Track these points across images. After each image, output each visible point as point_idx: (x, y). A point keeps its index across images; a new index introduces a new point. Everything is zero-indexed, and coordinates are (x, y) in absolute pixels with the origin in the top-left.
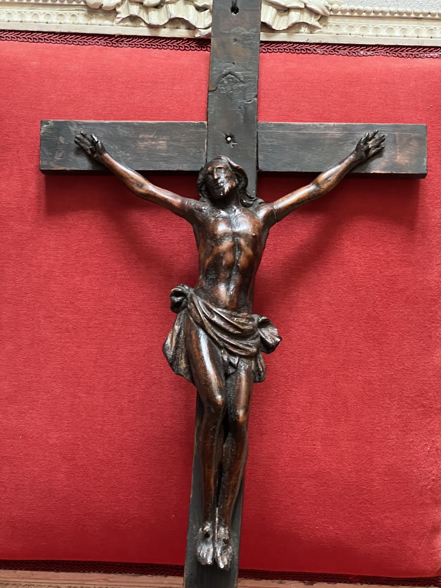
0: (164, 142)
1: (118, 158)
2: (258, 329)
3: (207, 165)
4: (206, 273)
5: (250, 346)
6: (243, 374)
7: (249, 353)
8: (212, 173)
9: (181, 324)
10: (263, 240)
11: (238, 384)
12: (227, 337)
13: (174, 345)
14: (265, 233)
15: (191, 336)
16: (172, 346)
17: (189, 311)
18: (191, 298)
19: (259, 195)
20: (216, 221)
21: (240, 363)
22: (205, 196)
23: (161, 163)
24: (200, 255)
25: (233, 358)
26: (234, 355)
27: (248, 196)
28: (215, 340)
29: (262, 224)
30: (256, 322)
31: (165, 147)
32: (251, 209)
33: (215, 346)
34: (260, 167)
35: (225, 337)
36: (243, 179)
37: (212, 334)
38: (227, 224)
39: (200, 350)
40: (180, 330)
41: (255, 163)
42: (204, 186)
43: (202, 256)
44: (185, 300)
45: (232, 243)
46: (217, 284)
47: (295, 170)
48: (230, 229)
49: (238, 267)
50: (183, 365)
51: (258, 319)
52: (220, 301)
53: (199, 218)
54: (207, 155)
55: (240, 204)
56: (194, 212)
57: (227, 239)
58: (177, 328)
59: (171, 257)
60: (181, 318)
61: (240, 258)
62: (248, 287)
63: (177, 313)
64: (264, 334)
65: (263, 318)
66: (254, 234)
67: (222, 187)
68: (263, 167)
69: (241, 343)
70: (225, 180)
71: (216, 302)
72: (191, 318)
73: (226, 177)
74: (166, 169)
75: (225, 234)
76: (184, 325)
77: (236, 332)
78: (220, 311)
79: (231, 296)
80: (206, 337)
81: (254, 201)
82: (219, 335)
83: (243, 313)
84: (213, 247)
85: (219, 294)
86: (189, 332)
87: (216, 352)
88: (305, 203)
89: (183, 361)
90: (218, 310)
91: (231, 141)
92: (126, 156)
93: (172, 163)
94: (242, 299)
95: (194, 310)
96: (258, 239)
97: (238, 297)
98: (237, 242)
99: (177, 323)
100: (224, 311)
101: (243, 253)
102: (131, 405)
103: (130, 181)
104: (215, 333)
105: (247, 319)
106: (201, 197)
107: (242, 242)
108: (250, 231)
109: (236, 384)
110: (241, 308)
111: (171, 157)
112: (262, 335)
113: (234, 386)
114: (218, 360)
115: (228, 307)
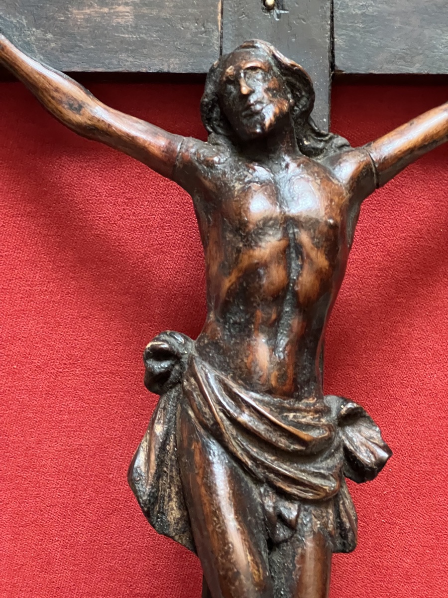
0: (128, 9)
1: (28, 43)
2: (339, 429)
3: (225, 61)
4: (225, 309)
5: (323, 476)
6: (309, 544)
7: (323, 494)
8: (235, 81)
9: (170, 421)
10: (349, 230)
11: (298, 566)
12: (273, 458)
13: (153, 471)
14: (352, 215)
15: (191, 455)
16: (148, 471)
17: (187, 394)
18: (191, 365)
19: (336, 127)
20: (246, 192)
21: (302, 515)
22: (220, 131)
23: (123, 56)
24: (208, 267)
25: (287, 504)
26: (289, 497)
27: (313, 131)
28: (246, 465)
29: (346, 195)
30: (334, 414)
31: (130, 19)
32: (320, 160)
33: (247, 479)
34: (337, 63)
35: (268, 459)
36: (303, 93)
37: (239, 453)
38: (269, 197)
39: (211, 489)
40: (167, 434)
41: (328, 54)
42: (217, 109)
43: (214, 269)
44: (177, 367)
45: (283, 243)
46: (249, 336)
47: (414, 70)
48: (278, 210)
49: (295, 294)
50: (173, 512)
51: (339, 409)
52: (256, 377)
53: (207, 183)
54: (222, 37)
55: (297, 149)
56: (196, 169)
57: (271, 233)
58: (159, 429)
59: (146, 255)
60: (169, 408)
61: (299, 275)
62: (316, 339)
63: (161, 393)
64: (350, 440)
65: (350, 405)
66: (331, 221)
67: (258, 113)
68: (345, 65)
69: (304, 471)
70: (266, 96)
71: (247, 378)
72: (191, 413)
73: (268, 90)
74: (134, 70)
75: (266, 223)
76: (175, 424)
77: (292, 447)
78: (255, 400)
79: (281, 364)
80: (225, 459)
81: (326, 142)
82: (256, 455)
83: (307, 398)
84: (239, 251)
85: (253, 361)
86: (185, 444)
87: (249, 493)
88: (439, 144)
89: (174, 504)
90: (251, 398)
91: (274, 5)
92: (47, 40)
93: (146, 56)
94: (304, 368)
95: (198, 395)
96: (339, 231)
97: (296, 365)
98: (295, 239)
99: (159, 419)
100: (267, 398)
101: (306, 266)
102: (67, 552)
103: (53, 98)
104: (244, 450)
105: (316, 412)
106: (210, 133)
107: (304, 238)
108: (323, 213)
109: (294, 566)
110: (302, 388)
111: (144, 41)
112: (347, 443)
113: (290, 572)
114: (253, 511)
115: (273, 388)
